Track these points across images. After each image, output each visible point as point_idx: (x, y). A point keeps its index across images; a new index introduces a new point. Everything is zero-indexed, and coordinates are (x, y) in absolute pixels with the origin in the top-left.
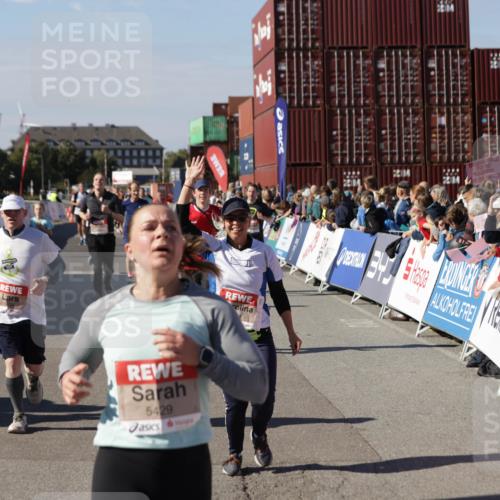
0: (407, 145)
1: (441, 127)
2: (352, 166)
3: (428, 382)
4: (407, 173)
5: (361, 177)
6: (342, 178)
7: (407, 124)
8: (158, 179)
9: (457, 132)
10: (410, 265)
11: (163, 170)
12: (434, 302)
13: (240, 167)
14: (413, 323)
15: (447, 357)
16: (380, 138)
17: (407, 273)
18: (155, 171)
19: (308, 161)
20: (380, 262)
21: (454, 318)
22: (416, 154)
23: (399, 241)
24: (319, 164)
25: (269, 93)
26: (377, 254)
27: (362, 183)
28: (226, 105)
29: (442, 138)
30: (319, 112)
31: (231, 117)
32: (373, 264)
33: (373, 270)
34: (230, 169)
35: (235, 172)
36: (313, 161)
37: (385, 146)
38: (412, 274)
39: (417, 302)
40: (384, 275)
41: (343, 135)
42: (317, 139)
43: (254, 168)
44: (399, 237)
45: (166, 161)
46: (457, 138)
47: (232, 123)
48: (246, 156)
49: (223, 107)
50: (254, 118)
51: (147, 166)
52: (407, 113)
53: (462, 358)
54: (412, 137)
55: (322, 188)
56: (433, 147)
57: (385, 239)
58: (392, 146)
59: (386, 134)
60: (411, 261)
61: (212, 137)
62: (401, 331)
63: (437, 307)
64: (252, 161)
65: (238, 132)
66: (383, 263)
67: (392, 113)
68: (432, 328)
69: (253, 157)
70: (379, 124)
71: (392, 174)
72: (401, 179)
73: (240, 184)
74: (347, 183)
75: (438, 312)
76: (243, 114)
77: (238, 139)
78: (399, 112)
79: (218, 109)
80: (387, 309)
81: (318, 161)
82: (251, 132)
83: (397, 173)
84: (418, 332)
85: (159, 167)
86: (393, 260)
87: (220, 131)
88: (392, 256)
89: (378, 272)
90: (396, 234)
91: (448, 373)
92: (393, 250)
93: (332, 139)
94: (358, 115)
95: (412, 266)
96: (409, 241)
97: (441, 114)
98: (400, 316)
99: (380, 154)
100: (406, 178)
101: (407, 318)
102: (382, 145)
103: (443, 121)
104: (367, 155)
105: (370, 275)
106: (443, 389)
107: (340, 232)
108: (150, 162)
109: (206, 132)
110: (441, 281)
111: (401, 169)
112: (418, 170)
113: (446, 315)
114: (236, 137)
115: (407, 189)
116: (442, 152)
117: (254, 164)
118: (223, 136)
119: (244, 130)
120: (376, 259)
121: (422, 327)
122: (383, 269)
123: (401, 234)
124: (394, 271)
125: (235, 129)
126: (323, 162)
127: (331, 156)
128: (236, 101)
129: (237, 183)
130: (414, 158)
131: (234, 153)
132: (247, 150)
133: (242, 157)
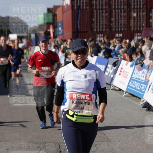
0: (121, 24)
1: (134, 17)
2: (100, 33)
3: (127, 113)
4: (121, 35)
5: (103, 37)
6: (96, 37)
7: (121, 16)
8: (26, 37)
9: (140, 19)
10: (121, 70)
12: (130, 84)
13: (58, 33)
14: (122, 91)
15: (135, 104)
16: (111, 22)
17: (120, 73)
19: (83, 30)
20: (110, 69)
21: (137, 90)
22: (124, 28)
23: (118, 61)
24: (87, 32)
25: (69, 4)
26: (109, 66)
27: (104, 39)
28: (52, 9)
29: (134, 22)
30: (88, 12)
31: (54, 13)
32: (108, 70)
33: (107, 72)
34: (54, 33)
35: (56, 35)
36: (85, 31)
37: (113, 25)
38: (122, 73)
39: (124, 84)
40: (112, 74)
41: (97, 20)
42: (87, 22)
43: (63, 33)
44: (117, 60)
46: (140, 21)
47: (55, 16)
48: (60, 29)
50: (63, 13)
52: (121, 12)
53: (140, 104)
54: (123, 21)
55: (89, 41)
56: (131, 25)
57: (112, 60)
58: (115, 25)
59: (113, 20)
60: (122, 68)
62: (118, 94)
63: (131, 86)
64: (62, 31)
65: (57, 20)
66: (111, 69)
67: (115, 12)
68: (130, 94)
69: (63, 28)
70: (110, 16)
71: (115, 35)
72: (118, 37)
73: (58, 39)
74: (98, 39)
75: (132, 87)
76: (59, 12)
77: (57, 22)
78: (118, 11)
79: (49, 10)
80: (112, 86)
81: (87, 30)
82: (62, 19)
83: (117, 35)
84: (124, 95)
86: (115, 68)
87: (50, 19)
88: (115, 67)
89: (109, 73)
90: (116, 58)
91: (135, 110)
92: (115, 64)
93: (93, 22)
94: (103, 12)
95: (122, 70)
96: (121, 61)
97: (134, 12)
98: (118, 89)
99: (110, 28)
100: (120, 37)
101: (120, 90)
102: (112, 24)
103: (135, 15)
104: (106, 28)
105: (106, 74)
106: (133, 116)
107: (95, 57)
109: (45, 19)
110: (133, 76)
111: (119, 33)
112: (125, 34)
113: (135, 88)
114: (56, 21)
115: (121, 41)
116: (134, 27)
117: (63, 31)
118: (51, 21)
119: (59, 18)
120: (109, 68)
121: (126, 93)
122: (111, 71)
123: (118, 58)
124: (115, 72)
125: (56, 18)
126: (89, 31)
127: (92, 29)
128: (56, 7)
129: (56, 39)
130: (124, 29)
131: (55, 27)
132: (60, 26)
133: (58, 29)
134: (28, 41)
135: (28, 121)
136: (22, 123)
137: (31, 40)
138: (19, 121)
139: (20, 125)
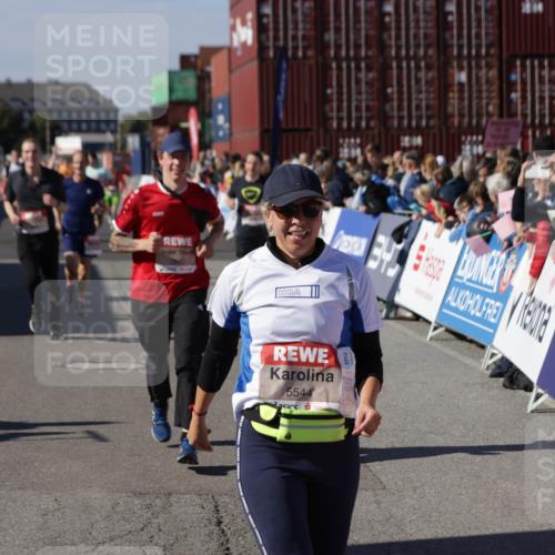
0: (418, 107)
1: (461, 85)
2: (350, 132)
4: (418, 141)
6: (338, 146)
7: (418, 81)
8: (112, 147)
9: (480, 91)
10: (421, 253)
11: (119, 136)
12: (450, 298)
13: (213, 133)
14: (424, 323)
15: (466, 365)
16: (385, 98)
17: (417, 262)
18: (109, 138)
19: (296, 126)
20: (385, 250)
21: (473, 318)
22: (429, 118)
23: (408, 223)
24: (310, 130)
25: (250, 42)
26: (381, 239)
28: (196, 57)
29: (461, 99)
30: (311, 65)
31: (202, 71)
32: (376, 251)
33: (375, 258)
34: (201, 134)
35: (207, 138)
36: (302, 126)
37: (392, 108)
38: (423, 264)
39: (429, 297)
40: (389, 265)
41: (340, 93)
42: (307, 99)
43: (231, 134)
44: (407, 219)
45: (122, 126)
46: (480, 98)
47: (204, 79)
48: (221, 119)
49: (193, 59)
50: (230, 71)
51: (99, 131)
52: (418, 68)
53: (483, 366)
54: (424, 97)
55: (314, 158)
56: (450, 109)
57: (390, 221)
58: (400, 108)
59: (392, 93)
60: (422, 248)
61: (179, 95)
62: (410, 333)
63: (453, 304)
64: (227, 125)
65: (210, 91)
66: (388, 251)
67: (400, 67)
68: (447, 330)
69: (229, 119)
70: (384, 80)
71: (399, 142)
73: (213, 153)
74: (344, 153)
75: (456, 310)
76: (217, 68)
77: (211, 100)
78: (408, 66)
79: (186, 61)
81: (309, 125)
82: (226, 89)
83: (406, 141)
84: (431, 334)
85: (114, 132)
87: (189, 88)
88: (399, 242)
89: (382, 261)
90: (404, 215)
91: (467, 384)
92: (399, 235)
93: (326, 99)
94: (358, 69)
95: (424, 254)
96: (420, 224)
97: (461, 68)
98: (409, 315)
99: (384, 118)
101: (417, 317)
102: (387, 107)
103: (463, 77)
104: (369, 119)
105: (372, 264)
106: (461, 404)
107: (336, 211)
108: (103, 126)
109: (171, 90)
110: (459, 273)
111: (411, 135)
112: (431, 137)
113: (466, 314)
114: (207, 95)
116: (461, 116)
117: (230, 128)
118: (192, 95)
119: (218, 86)
120: (380, 245)
121: (436, 329)
122: (388, 257)
123: (410, 215)
125: (207, 86)
126: (315, 126)
127: (325, 120)
128: (208, 53)
129: (208, 152)
130: (427, 123)
131: (205, 115)
132: (222, 112)
133: (216, 120)
134: (119, 159)
135: (114, 419)
136: (93, 428)
137: (126, 156)
138: (83, 420)
139: (89, 432)
